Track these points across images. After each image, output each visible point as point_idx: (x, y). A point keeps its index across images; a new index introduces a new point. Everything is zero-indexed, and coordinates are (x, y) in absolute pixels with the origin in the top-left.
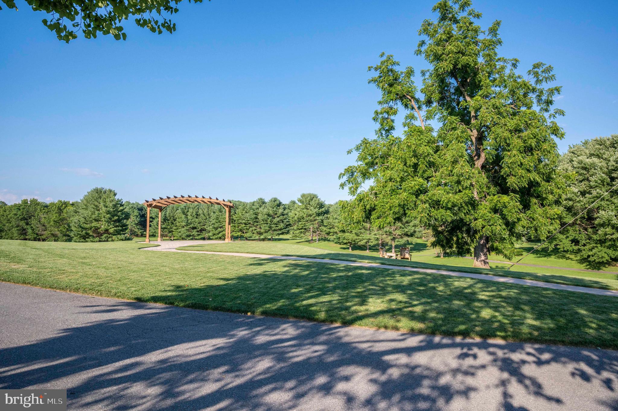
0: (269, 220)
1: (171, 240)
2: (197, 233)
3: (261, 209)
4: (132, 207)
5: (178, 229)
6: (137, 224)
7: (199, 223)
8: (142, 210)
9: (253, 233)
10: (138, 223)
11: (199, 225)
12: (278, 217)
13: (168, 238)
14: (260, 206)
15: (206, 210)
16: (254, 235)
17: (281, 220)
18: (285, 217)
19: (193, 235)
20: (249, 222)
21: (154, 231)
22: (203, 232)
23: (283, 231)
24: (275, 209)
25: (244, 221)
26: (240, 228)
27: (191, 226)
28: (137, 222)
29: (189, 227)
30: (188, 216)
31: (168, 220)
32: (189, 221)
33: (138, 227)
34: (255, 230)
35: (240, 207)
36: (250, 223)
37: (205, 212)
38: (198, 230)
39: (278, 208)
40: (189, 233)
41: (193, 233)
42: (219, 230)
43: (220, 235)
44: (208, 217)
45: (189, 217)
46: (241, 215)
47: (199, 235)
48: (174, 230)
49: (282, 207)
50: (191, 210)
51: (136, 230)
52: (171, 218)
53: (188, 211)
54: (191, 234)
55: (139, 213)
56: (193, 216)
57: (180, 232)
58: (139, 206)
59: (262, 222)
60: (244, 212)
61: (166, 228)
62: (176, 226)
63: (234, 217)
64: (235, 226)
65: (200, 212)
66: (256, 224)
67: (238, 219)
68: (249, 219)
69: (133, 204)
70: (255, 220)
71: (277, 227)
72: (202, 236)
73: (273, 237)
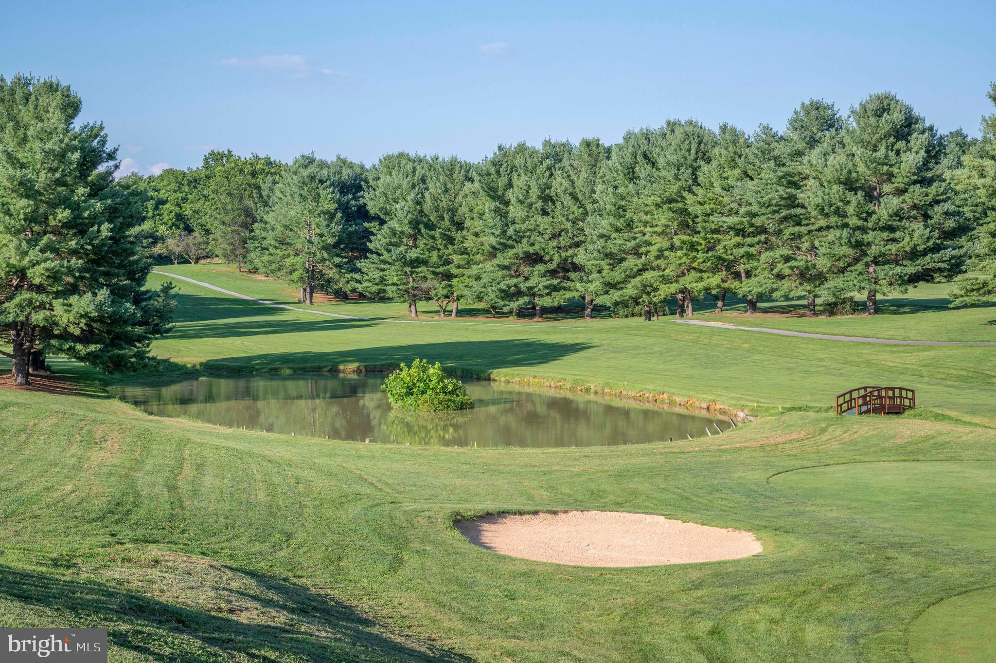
0: (851, 209)
1: (447, 313)
2: (545, 282)
3: (814, 155)
4: (312, 178)
5: (469, 263)
6: (333, 249)
7: (554, 236)
8: (360, 188)
9: (780, 277)
10: (336, 245)
11: (554, 243)
12: (900, 192)
13: (433, 305)
14: (813, 142)
15: (584, 174)
16: (786, 285)
17: (915, 207)
18: (933, 190)
19: (531, 293)
20: (758, 222)
21: (377, 275)
22: (572, 275)
23: (927, 262)
24: (881, 152)
25: (732, 220)
26: (720, 250)
27: (523, 248)
28: (331, 241)
29: (511, 252)
30: (511, 207)
31: (431, 227)
32: (511, 231)
33: (337, 260)
34: (787, 259)
35: (716, 151)
36: (763, 230)
37: (579, 183)
38: (552, 266)
39: (901, 145)
40: (514, 281)
41: (532, 283)
42: (632, 262)
43: (630, 290)
44: (589, 207)
45: (515, 211)
46: (718, 189)
47: (556, 289)
48: (454, 271)
49: (918, 141)
50: (520, 181)
51: (332, 273)
52: (443, 218)
53: (510, 185)
54: (523, 287)
55: (339, 202)
56: (530, 206)
57: (478, 278)
58: (346, 173)
59: (823, 222)
60: (737, 172)
61: (425, 262)
62: (465, 252)
63: (690, 198)
64: (693, 247)
65: (559, 184)
66: (790, 230)
67: (707, 208)
68: (755, 208)
69: (323, 165)
70: (784, 213)
71: (894, 240)
72: (569, 295)
73: (879, 297)
